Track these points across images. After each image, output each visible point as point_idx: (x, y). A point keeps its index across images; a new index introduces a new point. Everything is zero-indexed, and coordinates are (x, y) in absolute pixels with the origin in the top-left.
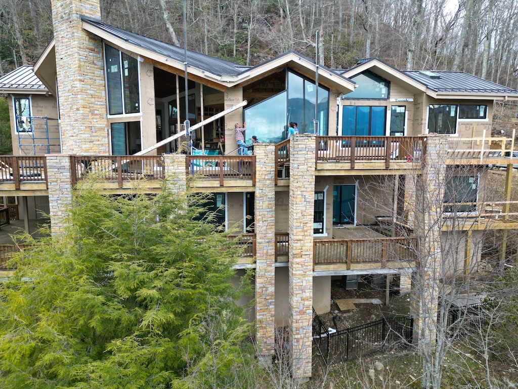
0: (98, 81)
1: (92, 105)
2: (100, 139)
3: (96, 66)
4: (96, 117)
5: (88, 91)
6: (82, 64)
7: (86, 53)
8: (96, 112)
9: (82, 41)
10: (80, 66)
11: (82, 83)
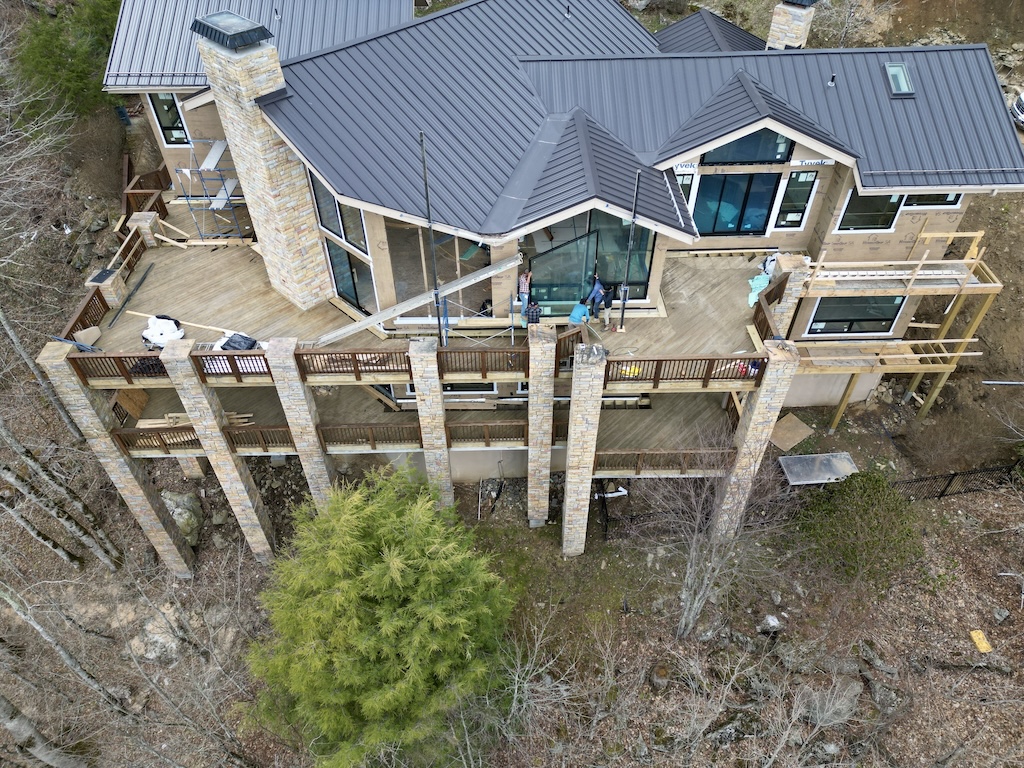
0: (298, 184)
1: (296, 221)
2: (314, 259)
3: (292, 164)
4: (304, 233)
5: (288, 205)
6: (273, 171)
7: (275, 153)
8: (303, 227)
9: (266, 138)
10: (270, 178)
11: (278, 198)
